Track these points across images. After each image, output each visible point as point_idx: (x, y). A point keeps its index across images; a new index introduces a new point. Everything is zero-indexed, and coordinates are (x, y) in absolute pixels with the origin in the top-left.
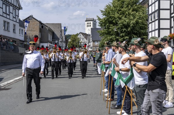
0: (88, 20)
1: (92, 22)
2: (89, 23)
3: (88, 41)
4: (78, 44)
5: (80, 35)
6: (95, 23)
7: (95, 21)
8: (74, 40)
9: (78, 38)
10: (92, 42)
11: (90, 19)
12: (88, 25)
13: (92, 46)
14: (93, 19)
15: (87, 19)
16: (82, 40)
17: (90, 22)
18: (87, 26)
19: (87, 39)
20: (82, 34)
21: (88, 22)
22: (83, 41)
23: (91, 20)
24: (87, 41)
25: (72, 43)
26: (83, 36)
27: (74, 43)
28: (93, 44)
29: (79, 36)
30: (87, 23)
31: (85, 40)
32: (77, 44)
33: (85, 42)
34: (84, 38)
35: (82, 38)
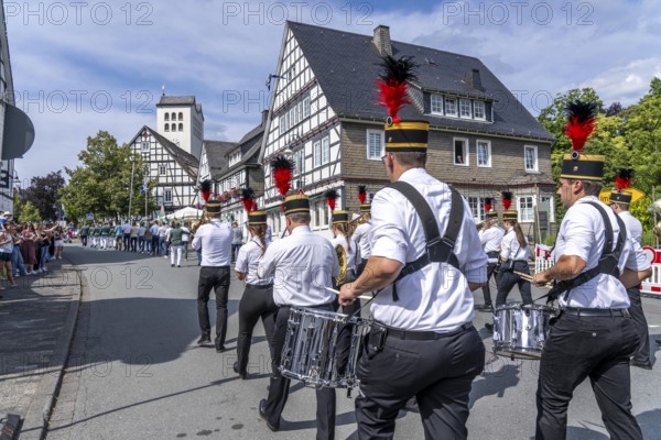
0: (167, 101)
1: (187, 112)
2: (174, 114)
3: (212, 168)
5: (146, 145)
6: (198, 116)
12: (170, 122)
14: (190, 100)
15: (164, 97)
16: (154, 173)
17: (177, 110)
18: (167, 126)
20: (159, 142)
21: (170, 111)
22: (162, 180)
23: (184, 101)
24: (186, 180)
25: (92, 181)
26: (165, 146)
28: (347, 159)
29: (138, 146)
30: (167, 115)
31: (179, 172)
33: (175, 185)
34: (171, 158)
35: (158, 162)
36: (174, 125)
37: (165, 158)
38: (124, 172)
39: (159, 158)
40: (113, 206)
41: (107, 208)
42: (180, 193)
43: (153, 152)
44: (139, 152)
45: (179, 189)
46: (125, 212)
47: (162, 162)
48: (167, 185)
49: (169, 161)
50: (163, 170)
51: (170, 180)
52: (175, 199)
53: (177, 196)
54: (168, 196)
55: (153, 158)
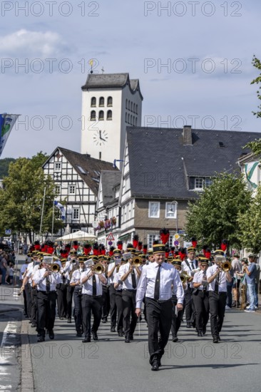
0: (96, 81)
1: (117, 95)
2: (102, 99)
3: (105, 197)
4: (47, 211)
5: (58, 165)
6: (132, 98)
7: (133, 92)
8: (26, 187)
9: (49, 181)
10: (132, 205)
11: (110, 75)
12: (97, 109)
13: (131, 223)
14: (123, 80)
15: (91, 75)
16: (64, 192)
17: (106, 94)
19: (94, 188)
20: (70, 160)
21: (98, 94)
22: (72, 199)
23: (115, 81)
24: (92, 199)
25: (11, 204)
26: (75, 167)
27: (26, 207)
28: (136, 217)
29: (51, 166)
30: (93, 99)
31: (86, 192)
32: (38, 210)
33: (82, 203)
34: (80, 178)
35: (68, 181)
36: (101, 112)
37: (75, 178)
38: (38, 195)
39: (69, 178)
40: (28, 225)
41: (23, 227)
42: (86, 212)
43: (64, 172)
44: (51, 172)
45: (86, 207)
46: (37, 229)
47: (72, 181)
48: (76, 203)
49: (78, 181)
50: (72, 189)
51: (78, 199)
52: (82, 217)
53: (84, 214)
54: (76, 214)
55: (64, 178)
